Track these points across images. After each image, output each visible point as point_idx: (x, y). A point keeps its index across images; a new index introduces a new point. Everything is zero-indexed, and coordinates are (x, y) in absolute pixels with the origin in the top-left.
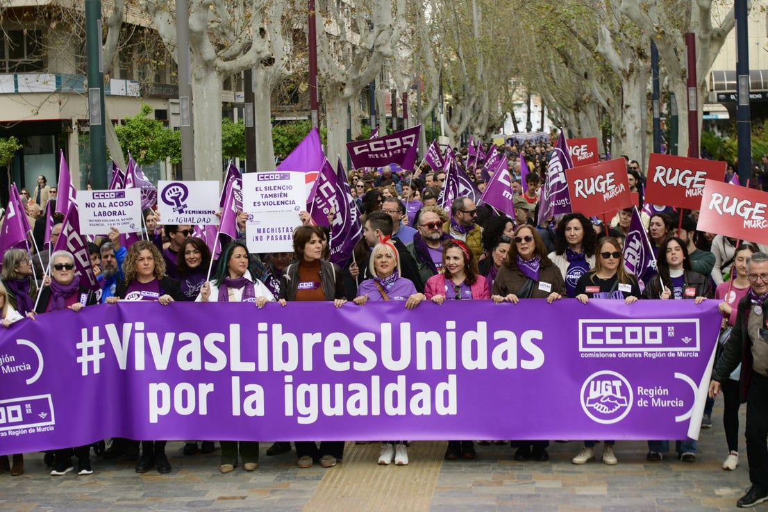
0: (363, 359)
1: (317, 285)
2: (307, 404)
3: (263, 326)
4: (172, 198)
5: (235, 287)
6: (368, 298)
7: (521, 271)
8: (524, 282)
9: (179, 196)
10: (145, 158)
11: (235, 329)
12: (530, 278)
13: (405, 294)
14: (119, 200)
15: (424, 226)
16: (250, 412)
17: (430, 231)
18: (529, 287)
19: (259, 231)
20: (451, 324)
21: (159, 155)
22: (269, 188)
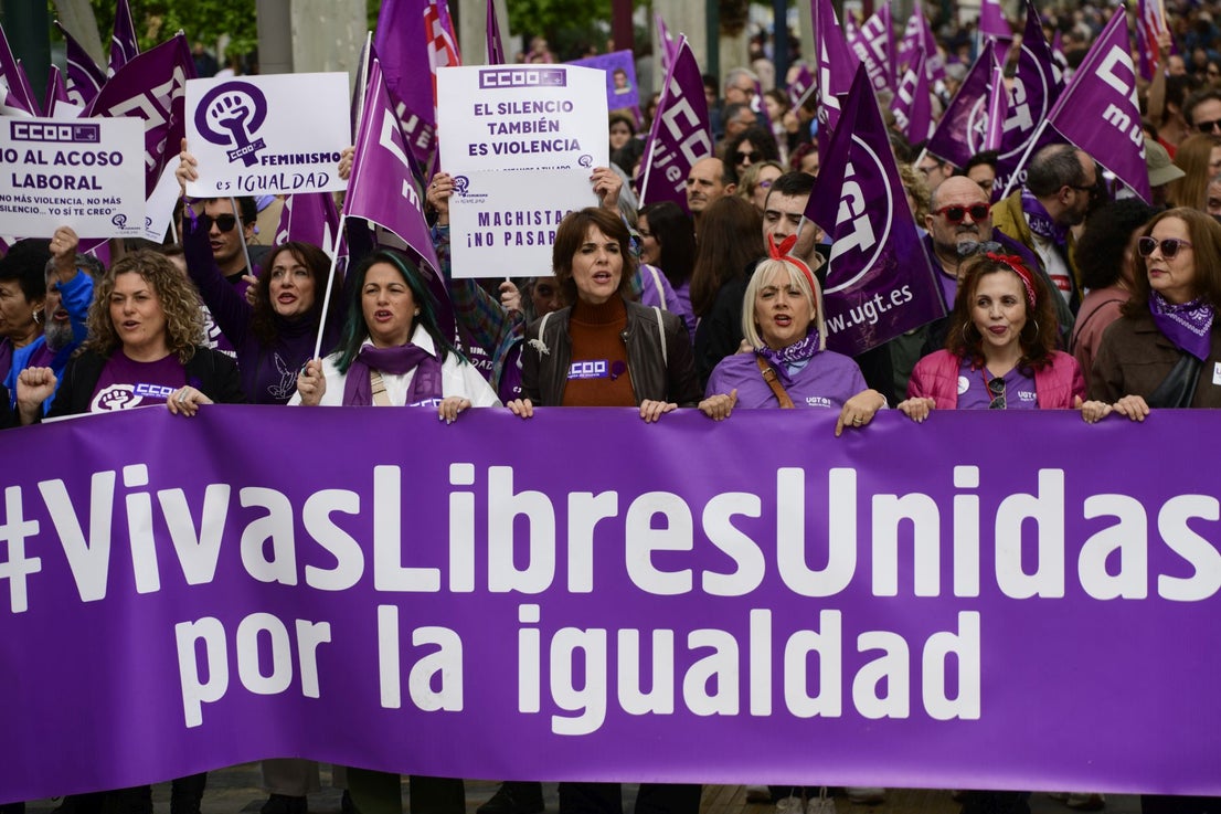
0: (727, 565)
1: (617, 369)
2: (579, 682)
3: (462, 473)
4: (224, 123)
5: (390, 371)
6: (738, 401)
7: (1166, 336)
8: (1173, 365)
9: (242, 118)
10: (159, 37)
11: (388, 480)
12: (1189, 355)
13: (837, 393)
14: (82, 148)
15: (937, 213)
16: (426, 700)
17: (952, 229)
18: (1186, 377)
19: (484, 219)
20: (967, 476)
21: (199, 31)
22: (512, 108)
